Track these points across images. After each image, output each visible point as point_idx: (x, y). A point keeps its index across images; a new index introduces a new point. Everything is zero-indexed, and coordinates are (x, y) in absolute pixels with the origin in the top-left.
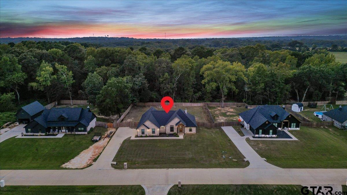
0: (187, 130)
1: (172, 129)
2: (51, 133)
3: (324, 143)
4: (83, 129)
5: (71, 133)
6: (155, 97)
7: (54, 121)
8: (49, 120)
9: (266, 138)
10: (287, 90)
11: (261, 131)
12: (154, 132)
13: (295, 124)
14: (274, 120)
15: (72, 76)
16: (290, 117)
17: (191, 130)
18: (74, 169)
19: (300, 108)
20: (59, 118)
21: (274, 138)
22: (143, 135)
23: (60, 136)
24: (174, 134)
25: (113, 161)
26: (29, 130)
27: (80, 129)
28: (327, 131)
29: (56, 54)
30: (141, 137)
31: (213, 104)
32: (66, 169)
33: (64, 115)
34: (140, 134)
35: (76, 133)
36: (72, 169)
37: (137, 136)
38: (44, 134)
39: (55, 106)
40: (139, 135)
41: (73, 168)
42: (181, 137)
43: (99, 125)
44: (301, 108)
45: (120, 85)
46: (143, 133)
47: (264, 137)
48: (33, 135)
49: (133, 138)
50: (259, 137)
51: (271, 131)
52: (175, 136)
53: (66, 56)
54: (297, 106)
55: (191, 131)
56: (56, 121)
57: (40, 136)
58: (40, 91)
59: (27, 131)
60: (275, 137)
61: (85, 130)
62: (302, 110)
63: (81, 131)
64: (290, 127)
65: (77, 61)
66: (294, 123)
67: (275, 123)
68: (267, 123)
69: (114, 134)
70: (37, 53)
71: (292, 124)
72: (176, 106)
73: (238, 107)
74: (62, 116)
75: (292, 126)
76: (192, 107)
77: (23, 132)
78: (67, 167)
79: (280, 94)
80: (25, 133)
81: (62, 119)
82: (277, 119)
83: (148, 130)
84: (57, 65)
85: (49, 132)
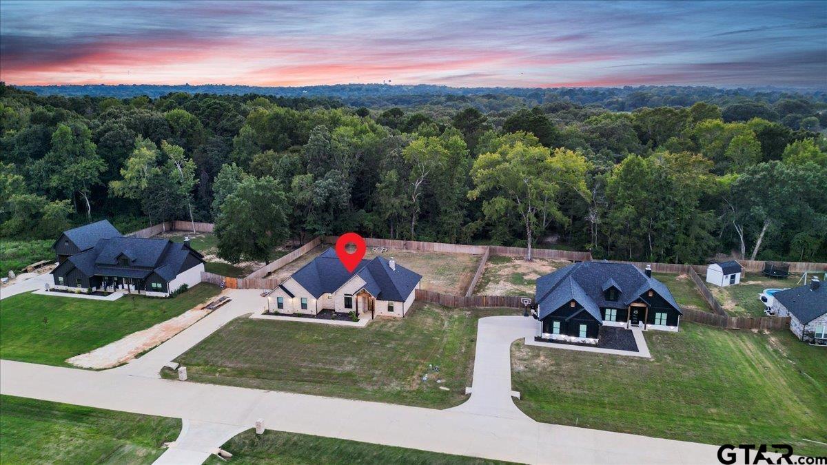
0: (381, 307)
1: (348, 302)
2: (102, 289)
3: (719, 372)
4: (160, 286)
5: (139, 292)
6: (371, 226)
7: (108, 265)
8: (102, 262)
9: (570, 343)
10: (703, 227)
11: (557, 325)
12: (304, 306)
13: (665, 316)
14: (609, 300)
15: (195, 170)
16: (651, 295)
17: (391, 309)
18: (85, 369)
19: (729, 276)
20: (118, 258)
21: (590, 345)
22: (281, 311)
23: (115, 296)
24: (350, 313)
25: (174, 361)
26: (61, 279)
27: (154, 285)
28: (761, 341)
29: (177, 121)
30: (277, 314)
31: (510, 252)
32: (71, 366)
33: (129, 254)
34: (274, 308)
35: (148, 294)
36: (81, 368)
37: (267, 313)
38: (86, 290)
39: (160, 233)
40: (271, 311)
41: (84, 367)
42: (363, 322)
43: (209, 279)
44: (733, 277)
45: (261, 194)
46: (280, 306)
47: (564, 342)
48: (66, 291)
49: (258, 315)
50: (551, 341)
51: (583, 328)
52: (351, 319)
53: (200, 125)
54: (720, 269)
55: (393, 311)
56: (113, 265)
57: (78, 293)
58: (128, 198)
59: (57, 282)
60: (594, 343)
61: (164, 289)
62: (737, 281)
63: (157, 290)
64: (653, 323)
65: (217, 139)
66: (661, 312)
67: (611, 308)
68: (573, 305)
69: (225, 303)
70: (138, 119)
71: (658, 315)
72: (418, 249)
73: (572, 261)
74: (122, 254)
75: (657, 321)
76: (453, 256)
77: (49, 283)
78: (75, 364)
79: (682, 236)
80: (52, 285)
81: (122, 260)
82: (616, 299)
83: (291, 300)
84: (166, 146)
85: (98, 287)
